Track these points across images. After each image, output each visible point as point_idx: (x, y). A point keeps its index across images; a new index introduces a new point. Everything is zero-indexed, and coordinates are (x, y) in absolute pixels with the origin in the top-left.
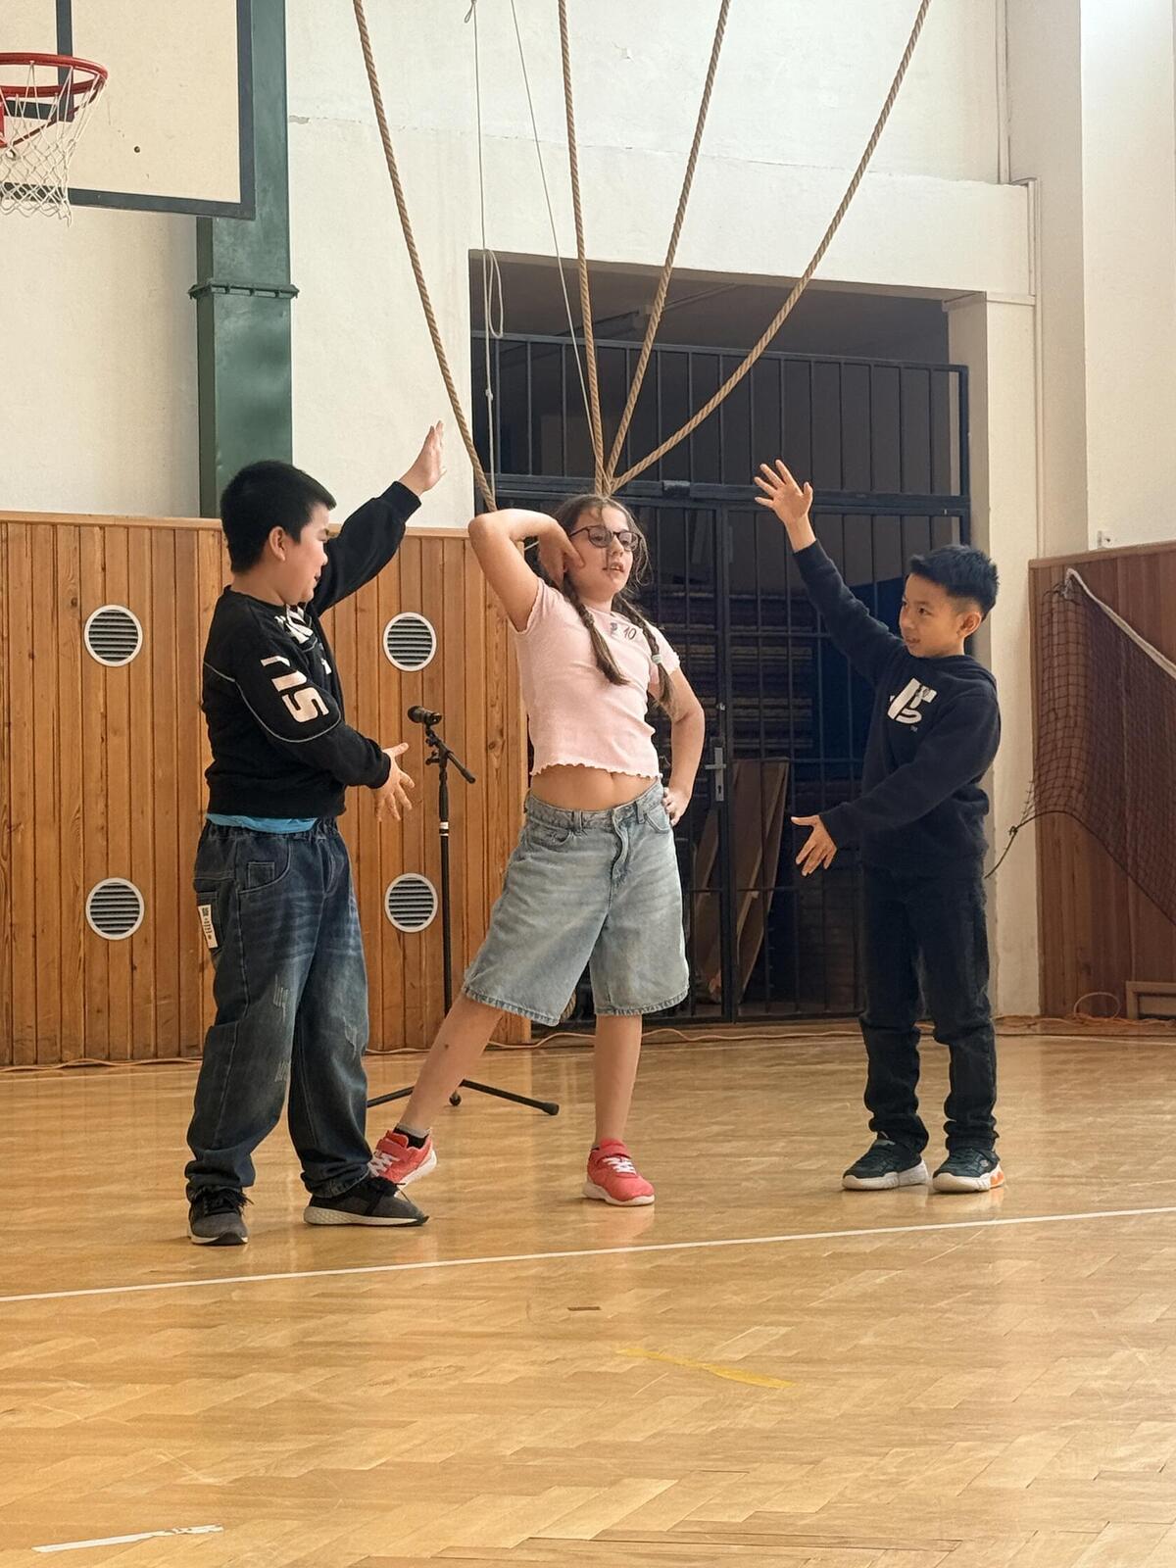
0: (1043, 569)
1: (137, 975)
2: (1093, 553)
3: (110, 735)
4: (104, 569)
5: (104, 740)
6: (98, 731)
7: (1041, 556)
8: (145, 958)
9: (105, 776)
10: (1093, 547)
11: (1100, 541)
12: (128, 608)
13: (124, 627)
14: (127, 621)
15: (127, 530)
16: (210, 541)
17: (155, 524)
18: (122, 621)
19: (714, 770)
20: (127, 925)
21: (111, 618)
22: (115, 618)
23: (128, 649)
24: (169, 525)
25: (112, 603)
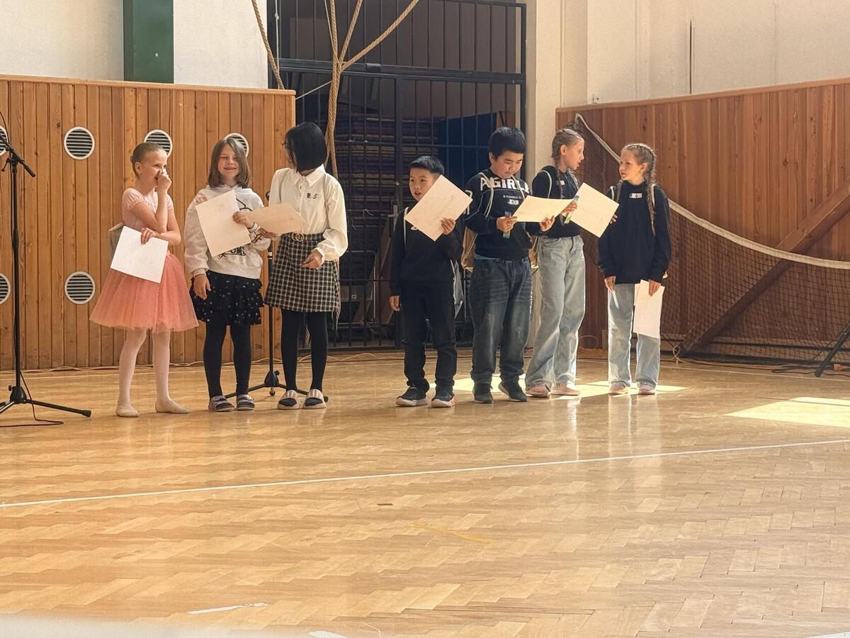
0: (563, 113)
2: (590, 105)
3: (78, 196)
4: (74, 108)
5: (74, 199)
6: (72, 193)
7: (562, 107)
9: (75, 217)
10: (590, 103)
11: (593, 99)
12: (87, 128)
13: (85, 139)
14: (87, 136)
15: (86, 87)
16: (131, 94)
17: (101, 84)
18: (84, 135)
19: (393, 217)
20: (87, 296)
21: (78, 134)
22: (81, 134)
23: (88, 151)
24: (110, 85)
25: (79, 126)
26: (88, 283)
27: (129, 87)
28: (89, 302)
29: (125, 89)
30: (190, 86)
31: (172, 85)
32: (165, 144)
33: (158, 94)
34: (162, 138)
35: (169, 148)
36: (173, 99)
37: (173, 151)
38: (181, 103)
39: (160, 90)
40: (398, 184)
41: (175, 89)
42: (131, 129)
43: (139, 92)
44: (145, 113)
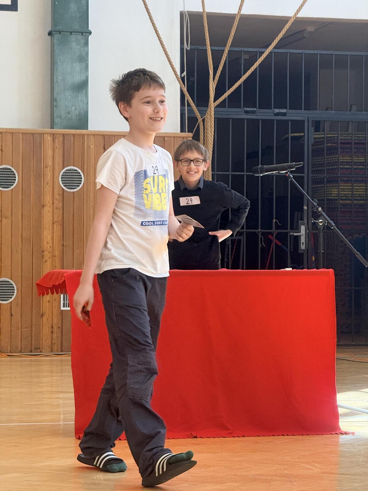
1: (13, 318)
4: (2, 150)
5: (0, 221)
8: (16, 311)
12: (12, 166)
13: (10, 174)
14: (12, 172)
15: (12, 134)
16: (49, 138)
17: (24, 132)
18: (10, 172)
19: (300, 236)
20: (10, 297)
21: (5, 170)
22: (6, 170)
23: (12, 184)
24: (31, 132)
25: (5, 164)
26: (11, 287)
27: (47, 133)
28: (11, 302)
29: (44, 135)
30: (100, 131)
31: (83, 131)
32: (78, 178)
33: (72, 138)
34: (75, 173)
35: (81, 181)
36: (85, 143)
37: (85, 183)
38: (92, 145)
39: (74, 135)
40: (305, 208)
41: (86, 134)
42: (49, 166)
43: (55, 138)
44: (61, 154)
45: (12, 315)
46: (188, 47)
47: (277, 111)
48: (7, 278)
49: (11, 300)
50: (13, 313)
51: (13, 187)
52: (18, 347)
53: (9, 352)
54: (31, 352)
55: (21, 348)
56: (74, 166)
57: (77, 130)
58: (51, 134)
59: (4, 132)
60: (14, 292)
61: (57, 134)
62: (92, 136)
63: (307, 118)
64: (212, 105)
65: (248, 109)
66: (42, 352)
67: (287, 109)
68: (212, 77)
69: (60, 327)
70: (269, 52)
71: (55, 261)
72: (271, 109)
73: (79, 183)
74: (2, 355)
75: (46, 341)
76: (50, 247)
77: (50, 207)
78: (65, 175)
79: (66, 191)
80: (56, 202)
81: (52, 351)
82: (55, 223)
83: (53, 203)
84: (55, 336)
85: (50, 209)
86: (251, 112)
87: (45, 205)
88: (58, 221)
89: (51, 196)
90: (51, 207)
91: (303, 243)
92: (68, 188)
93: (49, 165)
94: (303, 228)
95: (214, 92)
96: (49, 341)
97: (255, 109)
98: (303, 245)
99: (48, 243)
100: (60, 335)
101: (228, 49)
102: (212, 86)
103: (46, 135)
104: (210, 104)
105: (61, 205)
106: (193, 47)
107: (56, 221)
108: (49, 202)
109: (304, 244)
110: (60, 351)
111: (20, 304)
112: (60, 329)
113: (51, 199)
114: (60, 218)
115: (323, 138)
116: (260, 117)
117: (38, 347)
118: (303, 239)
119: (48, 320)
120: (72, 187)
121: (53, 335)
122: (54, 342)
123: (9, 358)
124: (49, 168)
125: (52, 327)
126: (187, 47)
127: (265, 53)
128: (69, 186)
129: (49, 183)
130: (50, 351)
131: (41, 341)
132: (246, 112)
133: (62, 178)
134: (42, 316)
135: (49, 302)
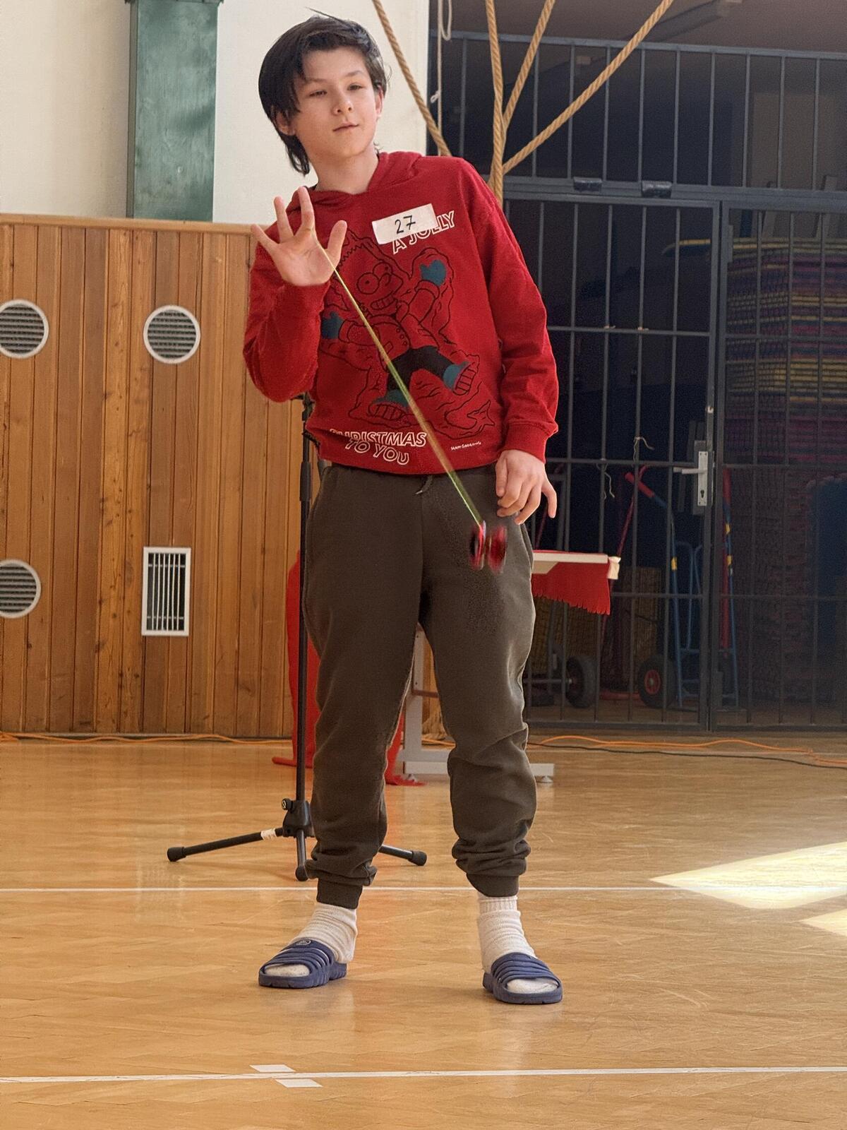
1: (31, 652)
3: (13, 425)
4: (13, 265)
5: (7, 428)
8: (39, 637)
12: (36, 303)
13: (31, 321)
14: (35, 315)
15: (36, 228)
16: (122, 240)
17: (66, 223)
18: (30, 315)
19: (697, 475)
20: (24, 605)
21: (18, 312)
22: (23, 312)
23: (35, 343)
24: (79, 224)
25: (19, 298)
26: (29, 581)
27: (118, 228)
28: (28, 615)
29: (111, 231)
30: (239, 226)
31: (202, 225)
32: (187, 333)
33: (175, 241)
34: (180, 321)
35: (194, 339)
36: (204, 250)
37: (202, 345)
38: (221, 257)
39: (179, 233)
40: (710, 411)
41: (207, 232)
42: (121, 302)
43: (137, 238)
44: (149, 275)
45: (29, 646)
46: (446, 34)
47: (649, 185)
48: (18, 558)
49: (27, 610)
50: (32, 641)
51: (36, 351)
52: (42, 720)
53: (21, 729)
54: (71, 730)
55: (49, 722)
56: (178, 305)
57: (188, 223)
58: (126, 229)
59: (19, 224)
60: (34, 593)
61: (140, 230)
62: (221, 236)
63: (719, 203)
64: (500, 168)
65: (583, 181)
66: (96, 731)
67: (672, 182)
68: (500, 104)
69: (139, 673)
70: (633, 48)
71: (130, 522)
72: (635, 180)
73: (189, 345)
74: (3, 737)
75: (106, 706)
76: (121, 491)
77: (121, 397)
78: (158, 326)
79: (158, 362)
80: (135, 387)
81: (118, 730)
82: (131, 435)
83: (128, 389)
84: (127, 694)
85: (122, 404)
86: (589, 187)
87: (110, 394)
88: (138, 431)
89: (124, 371)
90: (124, 398)
91: (702, 492)
92: (162, 356)
93: (121, 300)
94: (703, 458)
95: (503, 138)
96: (112, 707)
97: (599, 181)
98: (703, 496)
99: (115, 481)
100: (138, 693)
101: (539, 41)
102: (500, 125)
103: (116, 231)
104: (495, 169)
105: (146, 393)
106: (459, 35)
107: (134, 431)
108: (119, 386)
109: (705, 495)
110: (137, 730)
111: (48, 620)
112: (139, 679)
113: (124, 379)
114: (145, 424)
115: (756, 251)
116: (609, 200)
117: (88, 720)
118: (702, 484)
119: (111, 656)
120: (172, 353)
121: (123, 692)
122: (124, 709)
123: (20, 745)
124: (121, 307)
125: (121, 675)
126: (444, 34)
127: (624, 50)
128: (166, 350)
129: (120, 343)
130: (115, 728)
131: (95, 707)
132: (579, 187)
133: (149, 332)
134: (98, 649)
135: (115, 616)
